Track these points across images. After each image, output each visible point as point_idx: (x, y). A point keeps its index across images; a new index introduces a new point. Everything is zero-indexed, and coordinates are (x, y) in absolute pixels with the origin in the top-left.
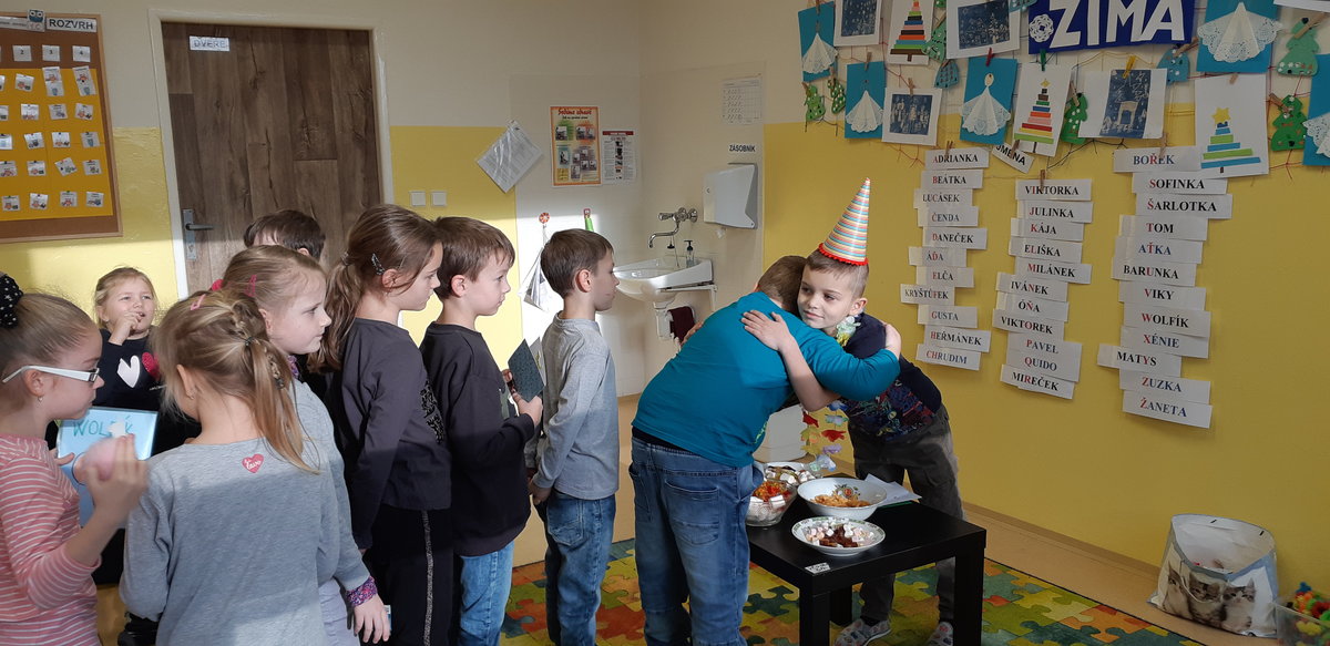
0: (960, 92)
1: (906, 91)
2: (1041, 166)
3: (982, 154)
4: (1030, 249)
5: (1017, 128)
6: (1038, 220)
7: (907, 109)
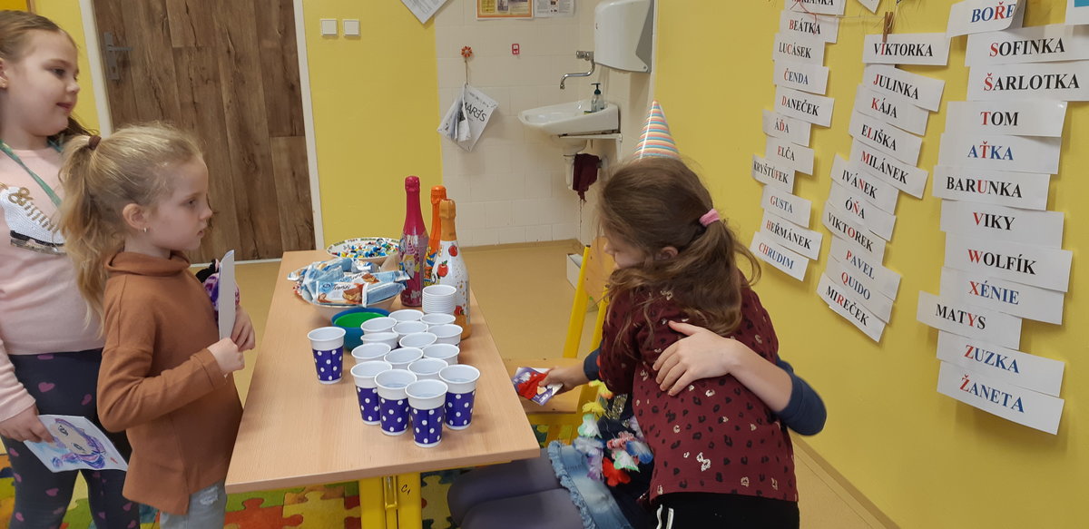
4: (867, 131)
6: (881, 94)
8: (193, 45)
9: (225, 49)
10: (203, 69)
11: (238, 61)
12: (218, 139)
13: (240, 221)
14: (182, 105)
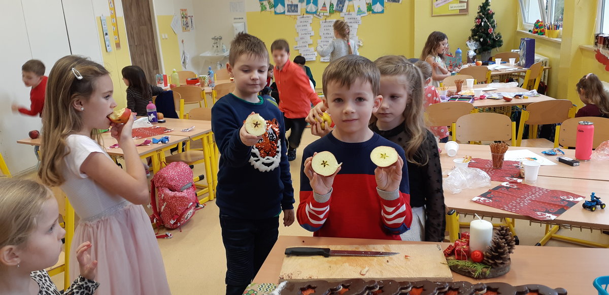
0: (305, 3)
1: (290, 3)
2: (326, 17)
3: (311, 16)
5: (319, 10)
6: (325, 28)
7: (291, 7)
9: (144, 44)
11: (146, 48)
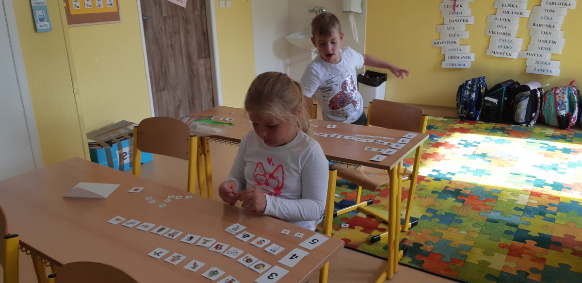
4: (504, 5)
8: (170, 15)
9: (182, 16)
10: (174, 27)
11: (186, 22)
12: (181, 63)
13: (189, 104)
14: (167, 46)
